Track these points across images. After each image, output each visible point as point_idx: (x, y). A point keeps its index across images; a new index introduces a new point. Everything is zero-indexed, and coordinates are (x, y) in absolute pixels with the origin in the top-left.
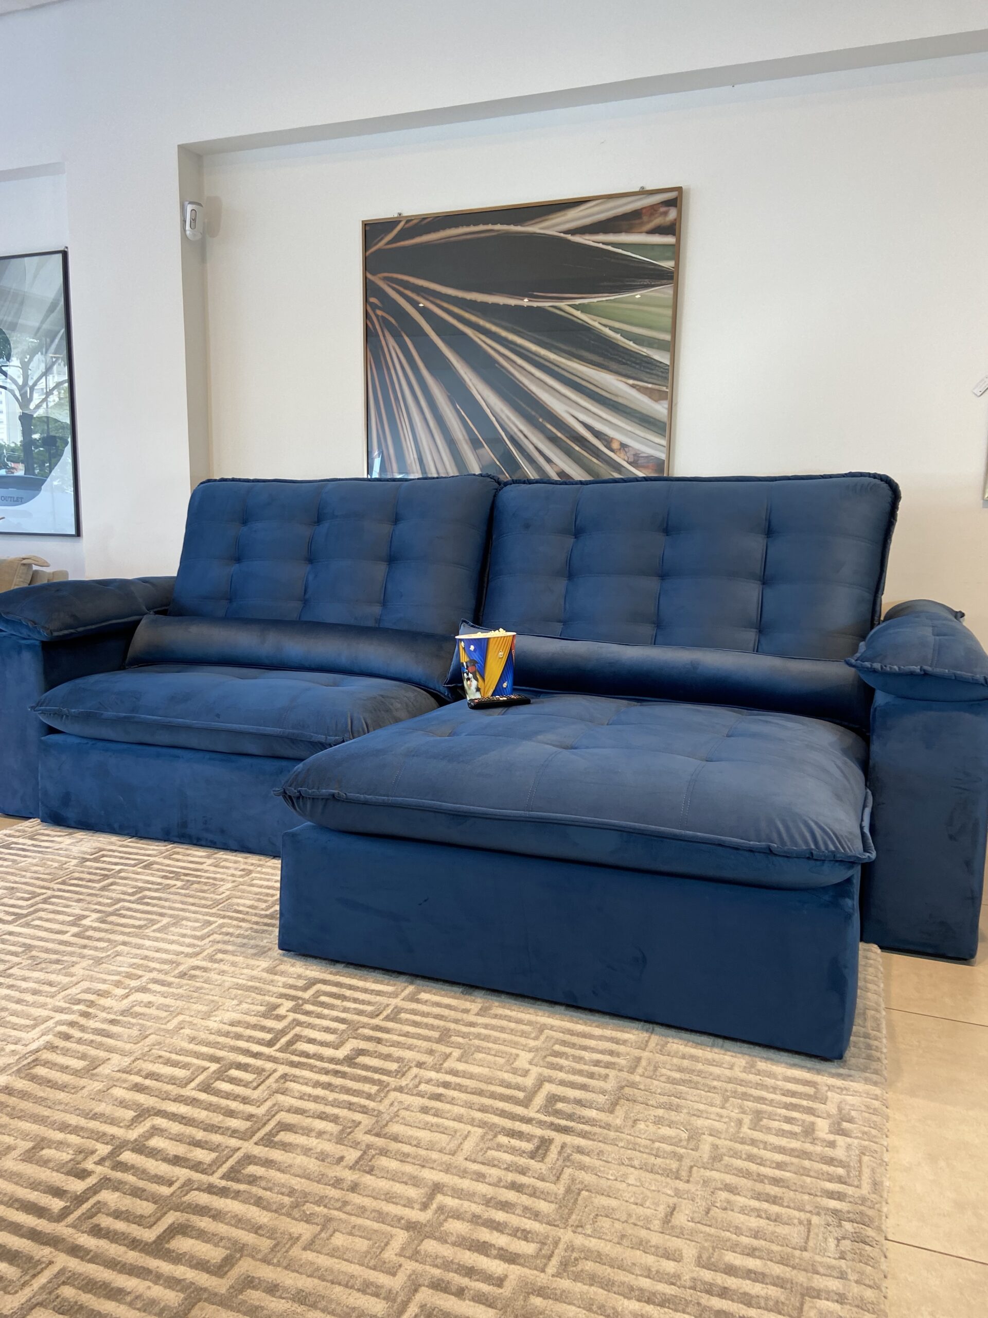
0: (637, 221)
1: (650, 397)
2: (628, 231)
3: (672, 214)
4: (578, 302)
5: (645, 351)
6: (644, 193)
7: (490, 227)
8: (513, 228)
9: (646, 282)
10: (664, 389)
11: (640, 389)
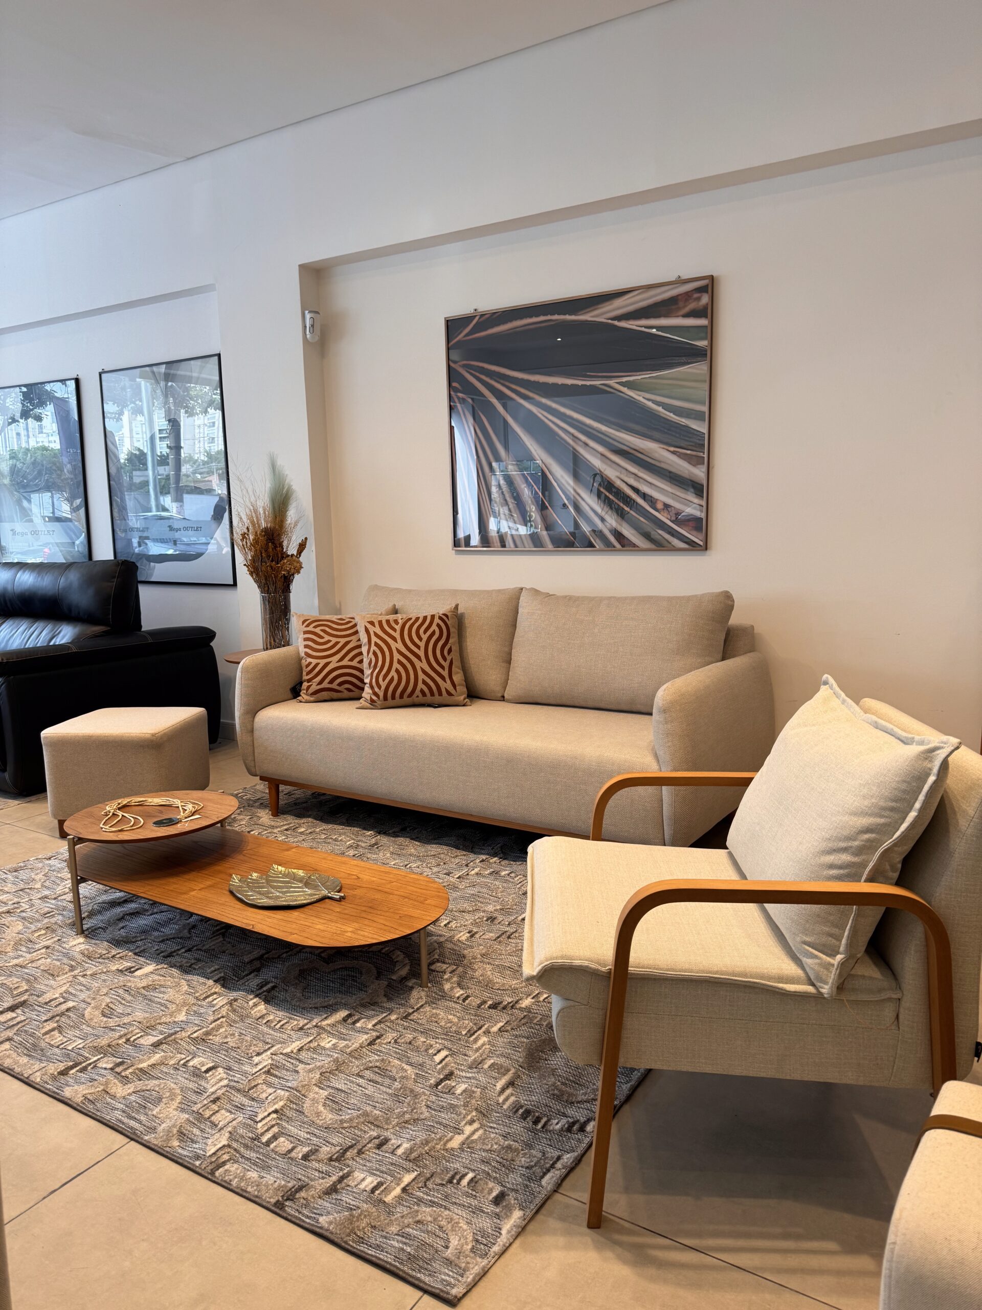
0: (673, 307)
1: (689, 463)
2: (667, 315)
3: (705, 299)
4: (624, 379)
5: (684, 421)
6: (680, 281)
7: (549, 317)
8: (568, 317)
9: (684, 359)
10: (701, 454)
11: (680, 456)
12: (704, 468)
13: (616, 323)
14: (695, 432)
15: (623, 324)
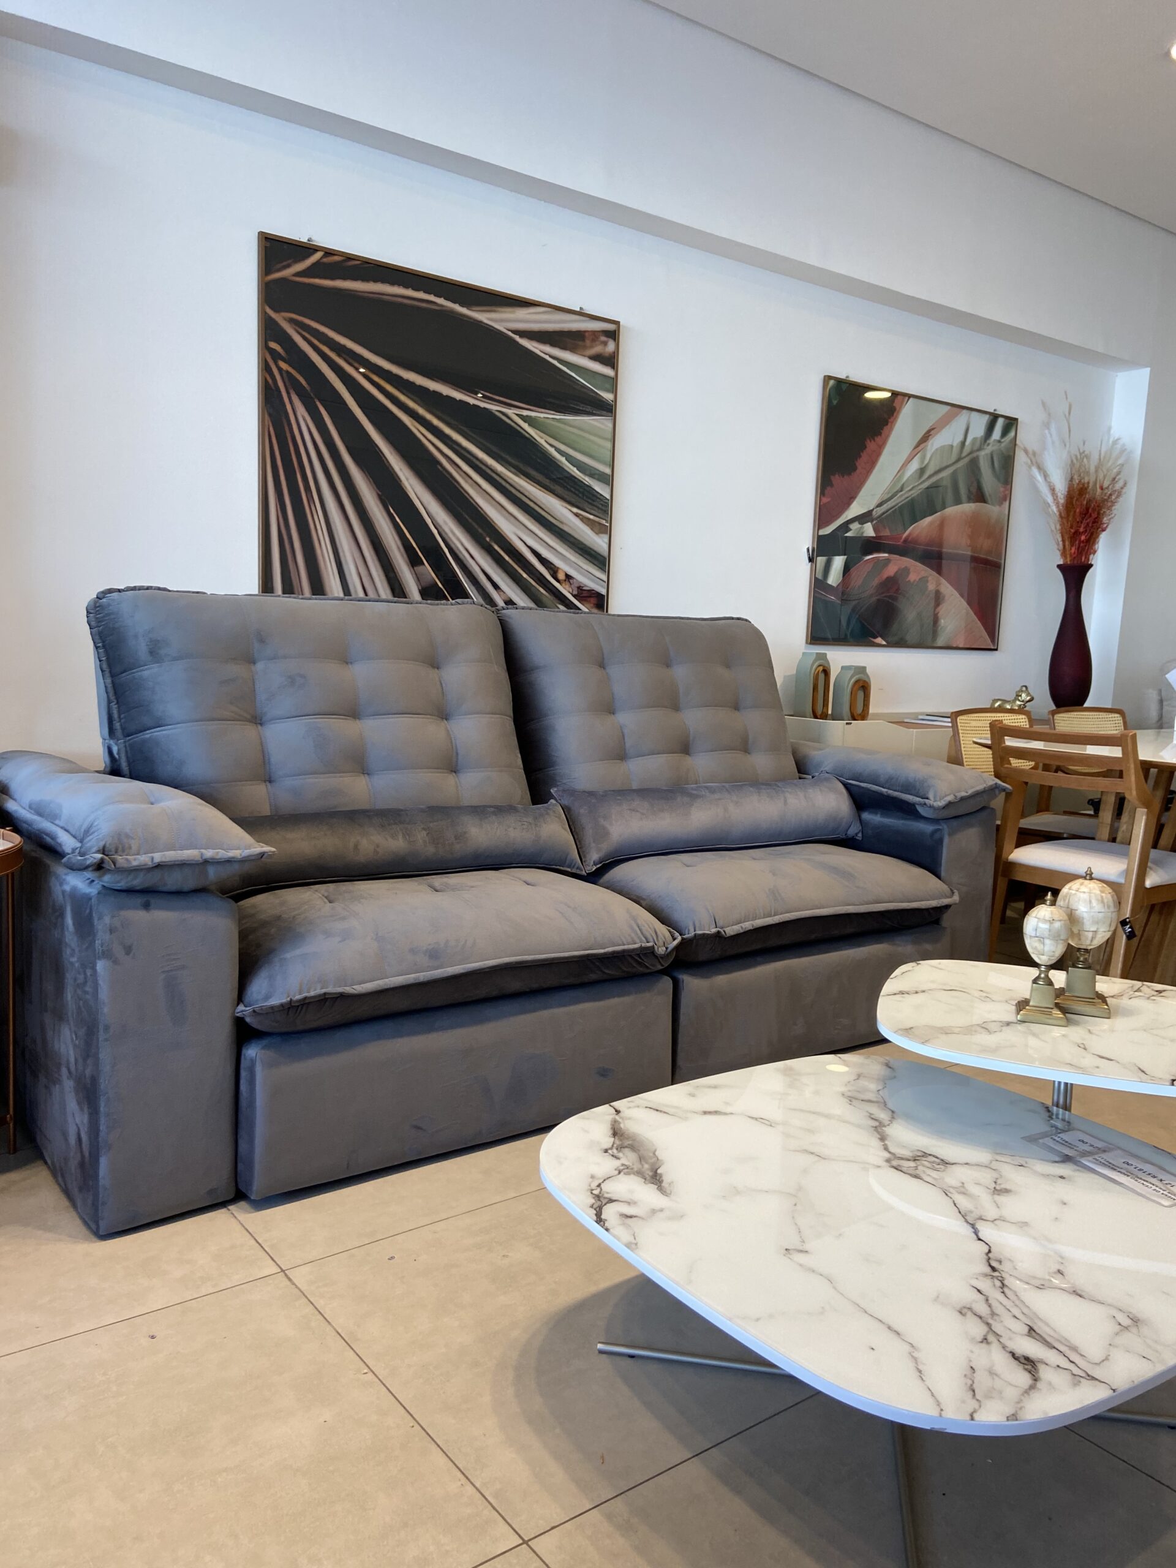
0: (580, 343)
1: (592, 529)
2: (573, 349)
3: (611, 347)
4: (525, 413)
5: (587, 480)
6: (583, 315)
8: (457, 308)
9: (589, 409)
10: (604, 522)
11: (584, 520)
12: (606, 538)
13: (517, 338)
14: (599, 496)
15: (524, 342)
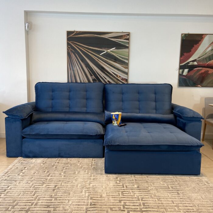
0: (122, 37)
2: (120, 39)
3: (128, 37)
5: (124, 60)
7: (94, 35)
8: (98, 36)
9: (124, 48)
10: (127, 67)
11: (123, 67)
12: (127, 69)
13: (109, 39)
14: (126, 62)
15: (111, 39)
